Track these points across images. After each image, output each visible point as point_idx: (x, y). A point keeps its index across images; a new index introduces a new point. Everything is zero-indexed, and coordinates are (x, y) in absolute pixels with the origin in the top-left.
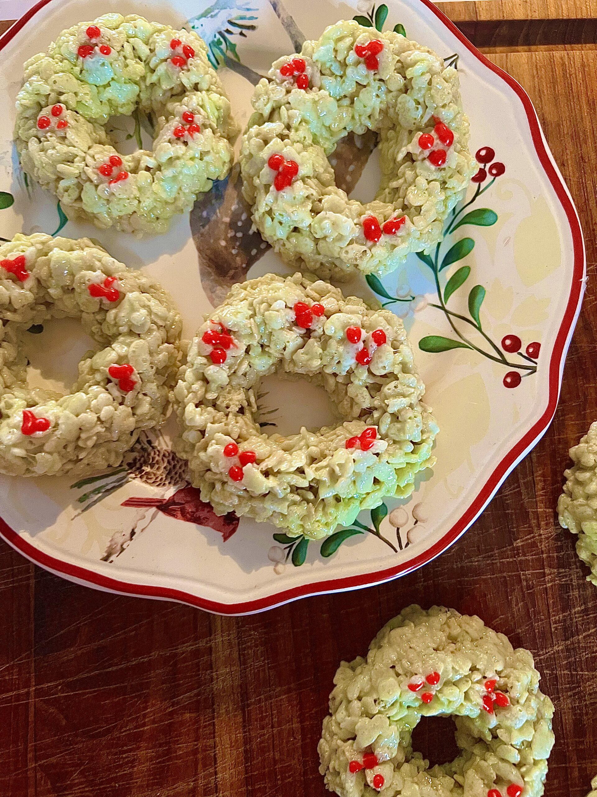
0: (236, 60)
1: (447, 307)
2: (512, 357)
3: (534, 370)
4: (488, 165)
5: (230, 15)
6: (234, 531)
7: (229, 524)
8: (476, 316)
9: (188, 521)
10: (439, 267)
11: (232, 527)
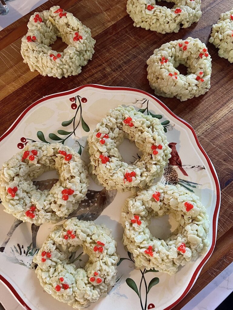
0: (32, 244)
1: (73, 131)
2: (78, 104)
3: (78, 96)
4: (23, 143)
5: (18, 256)
6: (172, 143)
7: (172, 146)
8: (71, 121)
9: (178, 156)
10: (62, 140)
11: (172, 144)
